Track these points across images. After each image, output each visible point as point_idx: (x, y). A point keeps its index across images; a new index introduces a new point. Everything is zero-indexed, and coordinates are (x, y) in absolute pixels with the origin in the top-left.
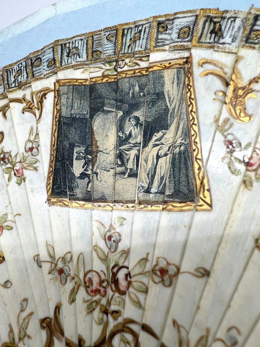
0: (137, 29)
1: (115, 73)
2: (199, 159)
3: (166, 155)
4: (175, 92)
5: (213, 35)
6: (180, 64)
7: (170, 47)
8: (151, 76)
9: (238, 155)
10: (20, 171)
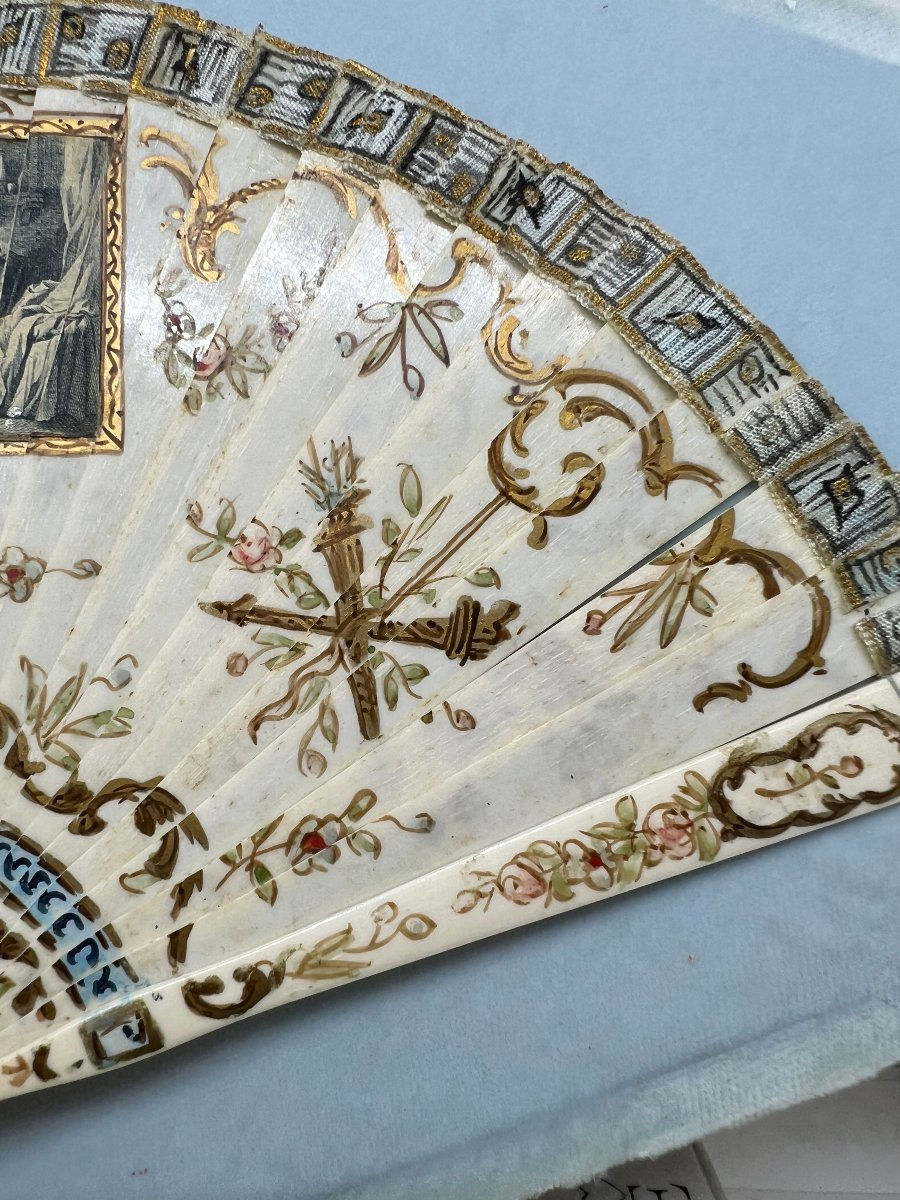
0: (11, 13)
2: (115, 351)
3: (49, 336)
4: (85, 195)
5: (180, 75)
6: (102, 130)
7: (84, 82)
8: (34, 146)
9: (186, 346)
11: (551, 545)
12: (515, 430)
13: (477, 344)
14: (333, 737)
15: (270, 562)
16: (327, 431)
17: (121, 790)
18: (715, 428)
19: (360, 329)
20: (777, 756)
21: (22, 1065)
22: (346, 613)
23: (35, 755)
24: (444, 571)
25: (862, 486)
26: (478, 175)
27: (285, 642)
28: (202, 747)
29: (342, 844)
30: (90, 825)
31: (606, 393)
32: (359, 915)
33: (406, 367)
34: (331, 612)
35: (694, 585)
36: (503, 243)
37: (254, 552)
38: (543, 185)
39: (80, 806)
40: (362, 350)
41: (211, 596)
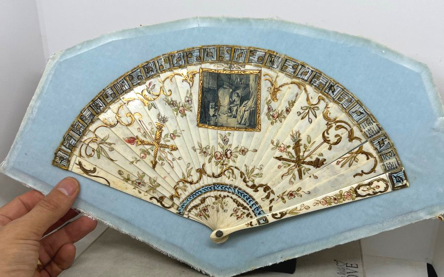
0: (241, 50)
1: (229, 69)
2: (259, 113)
3: (248, 110)
4: (254, 85)
5: (271, 63)
7: (254, 64)
8: (245, 76)
9: (271, 113)
10: (183, 111)
11: (332, 150)
12: (327, 130)
13: (322, 115)
14: (295, 179)
15: (285, 151)
16: (295, 129)
17: (261, 186)
18: (361, 131)
19: (302, 111)
20: (366, 185)
21: (248, 224)
22: (297, 159)
23: (247, 180)
24: (314, 153)
25: (385, 142)
26: (323, 84)
27: (287, 164)
28: (274, 180)
29: (296, 195)
30: (256, 191)
31: (343, 124)
32: (298, 206)
33: (309, 118)
34: (295, 159)
35: (355, 157)
36: (327, 97)
37: (282, 149)
38: (335, 87)
39: (255, 188)
40: (302, 115)
41: (275, 156)
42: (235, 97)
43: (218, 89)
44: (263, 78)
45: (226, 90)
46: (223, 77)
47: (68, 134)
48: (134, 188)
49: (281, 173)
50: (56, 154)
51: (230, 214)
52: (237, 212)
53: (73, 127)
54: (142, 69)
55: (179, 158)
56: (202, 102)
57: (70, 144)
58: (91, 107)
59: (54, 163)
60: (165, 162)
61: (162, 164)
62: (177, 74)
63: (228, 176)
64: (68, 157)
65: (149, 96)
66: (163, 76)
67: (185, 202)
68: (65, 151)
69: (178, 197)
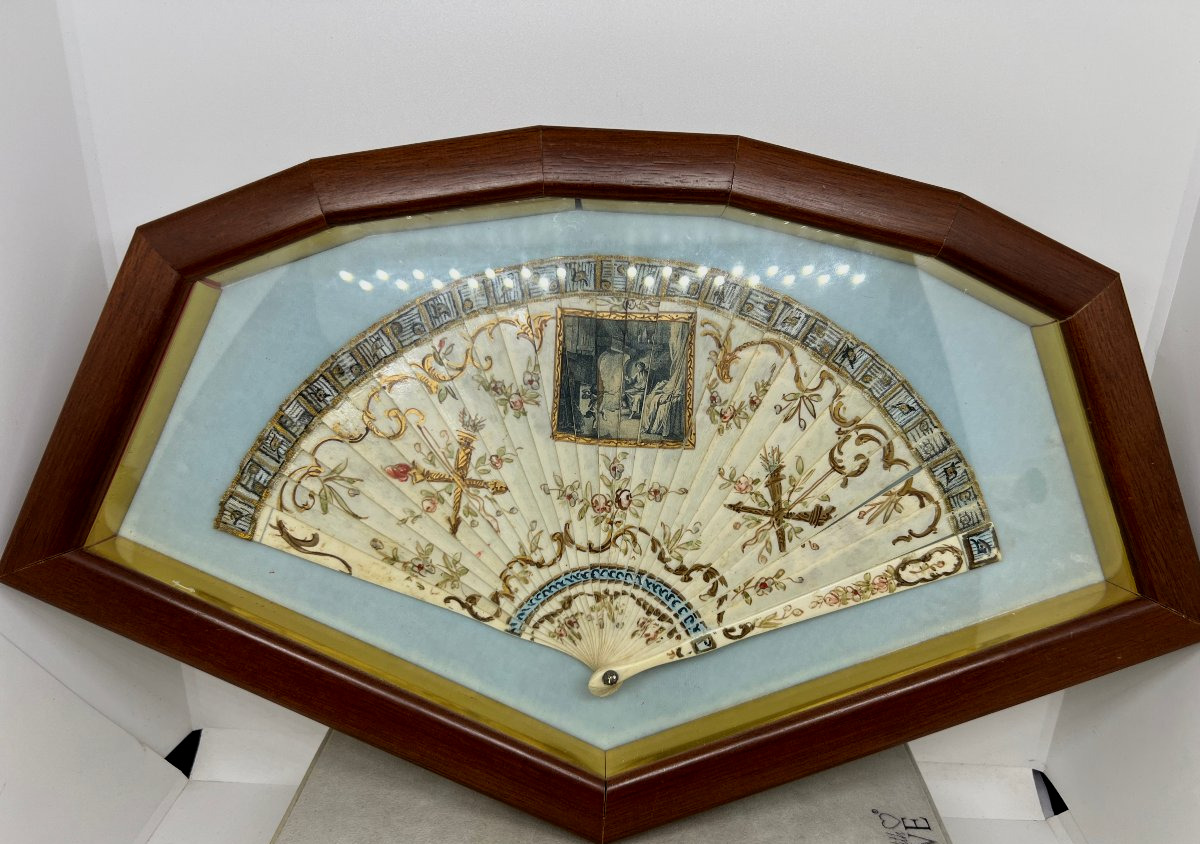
1: (624, 311)
2: (691, 408)
3: (665, 402)
4: (678, 346)
5: (717, 297)
6: (686, 319)
8: (659, 325)
9: (718, 408)
10: (518, 404)
11: (848, 487)
12: (840, 445)
13: (827, 412)
14: (770, 551)
15: (749, 490)
16: (771, 443)
17: (698, 568)
18: (909, 447)
19: (784, 404)
20: (918, 560)
21: (673, 653)
22: (776, 509)
23: (667, 555)
24: (810, 495)
25: (957, 470)
26: (831, 346)
27: (754, 519)
28: (726, 554)
29: (773, 586)
30: (688, 579)
31: (872, 432)
32: (779, 609)
33: (800, 419)
34: (771, 509)
35: (896, 503)
36: (839, 372)
37: (743, 487)
38: (856, 350)
39: (684, 572)
40: (784, 412)
41: (728, 502)
42: (636, 373)
43: (597, 354)
44: (699, 330)
45: (617, 357)
46: (610, 328)
47: (251, 460)
48: (408, 578)
49: (742, 540)
50: (222, 504)
51: (631, 632)
52: (646, 628)
53: (261, 443)
54: (424, 309)
55: (512, 511)
56: (561, 386)
57: (256, 483)
58: (304, 396)
59: (219, 524)
60: (478, 519)
61: (473, 524)
62: (503, 321)
63: (623, 547)
64: (252, 511)
65: (442, 371)
66: (471, 325)
67: (525, 606)
68: (244, 498)
69: (510, 596)
